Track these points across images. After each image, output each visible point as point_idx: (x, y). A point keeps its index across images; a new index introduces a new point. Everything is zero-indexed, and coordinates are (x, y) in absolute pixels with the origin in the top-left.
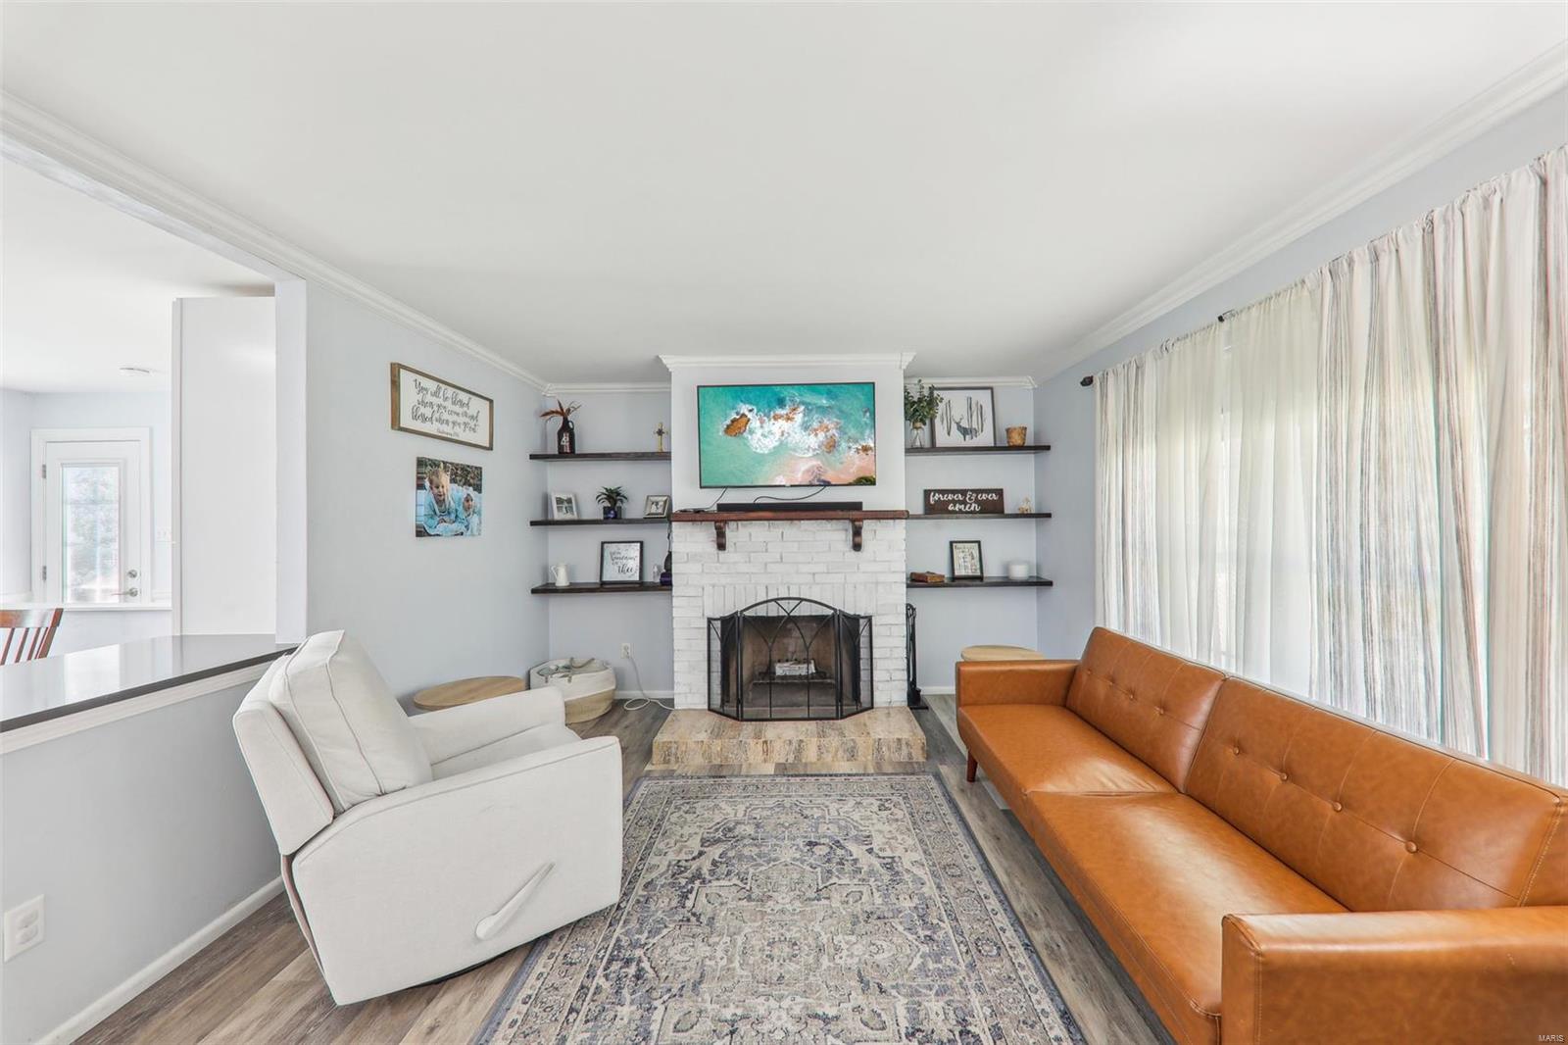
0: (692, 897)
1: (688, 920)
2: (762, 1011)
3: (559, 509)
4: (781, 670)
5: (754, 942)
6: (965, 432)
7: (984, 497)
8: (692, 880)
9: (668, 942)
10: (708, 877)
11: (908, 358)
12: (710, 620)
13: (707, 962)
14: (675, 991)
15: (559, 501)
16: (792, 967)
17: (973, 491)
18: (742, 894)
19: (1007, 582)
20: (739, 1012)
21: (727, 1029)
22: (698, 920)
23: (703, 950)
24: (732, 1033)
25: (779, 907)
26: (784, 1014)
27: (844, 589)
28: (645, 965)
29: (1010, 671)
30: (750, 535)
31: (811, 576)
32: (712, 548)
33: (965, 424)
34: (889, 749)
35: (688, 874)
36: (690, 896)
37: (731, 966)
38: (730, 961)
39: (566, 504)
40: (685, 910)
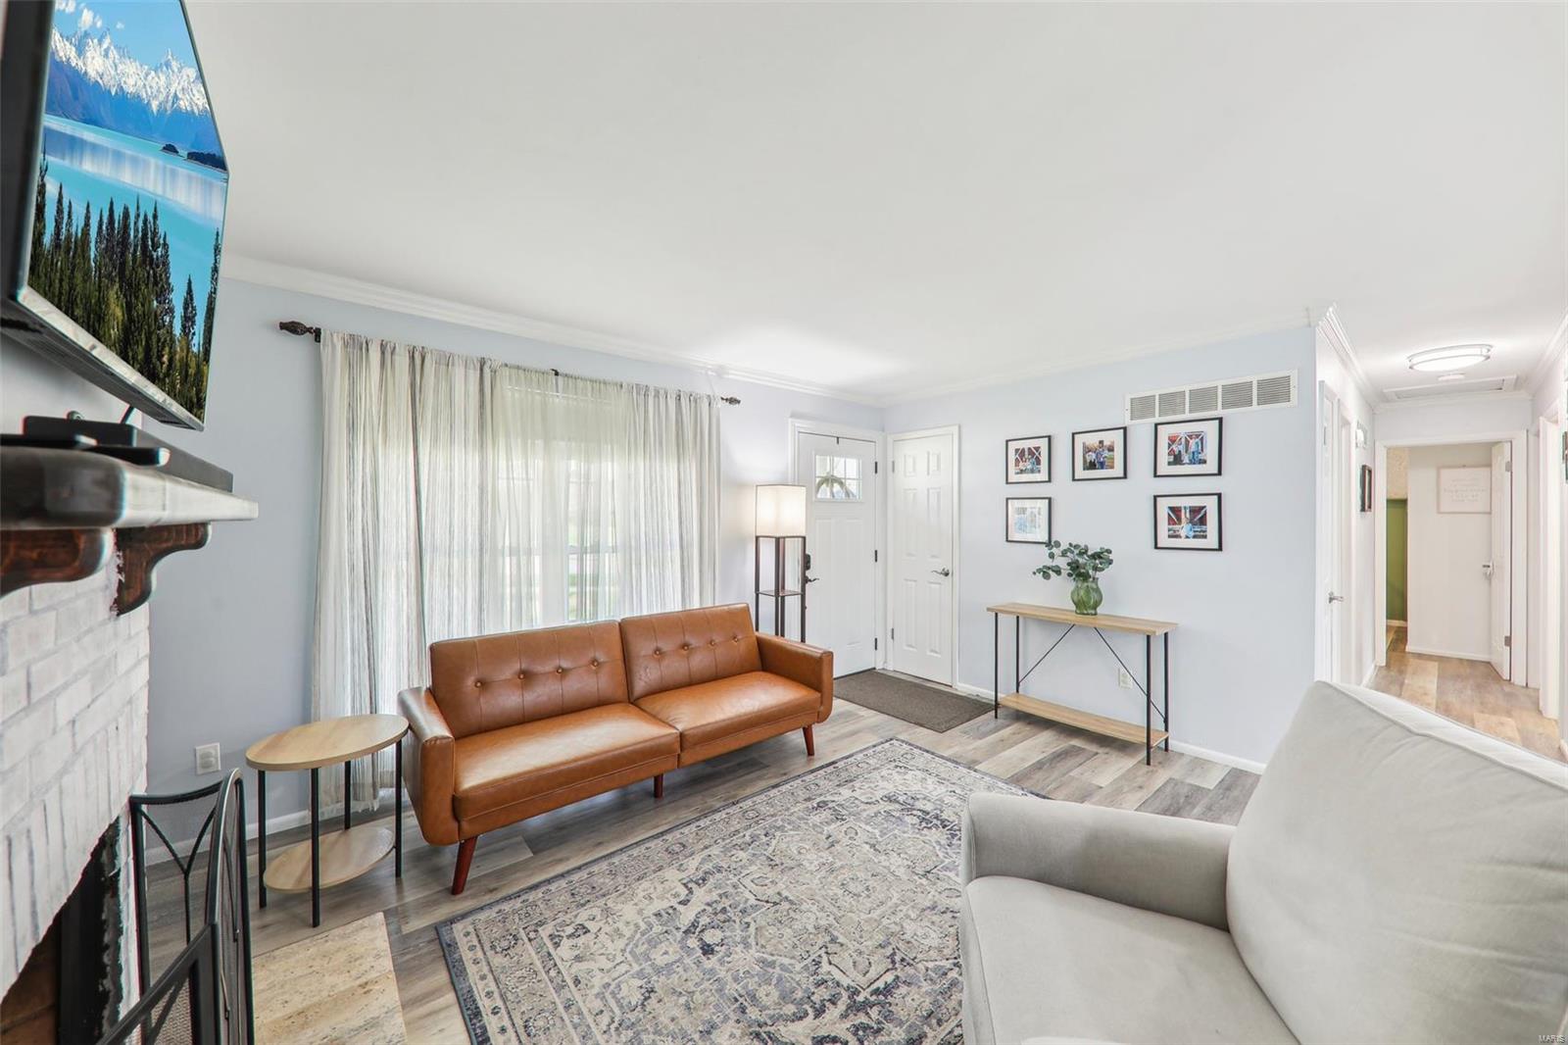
0: (880, 984)
1: (903, 960)
5: (869, 905)
8: (864, 1007)
9: (933, 954)
10: (845, 995)
13: (913, 916)
14: (950, 915)
16: (861, 875)
18: (832, 948)
20: (916, 878)
21: (930, 876)
22: (894, 954)
23: (910, 928)
25: (819, 914)
35: (862, 1018)
36: (882, 986)
37: (899, 902)
38: (897, 906)
40: (899, 973)
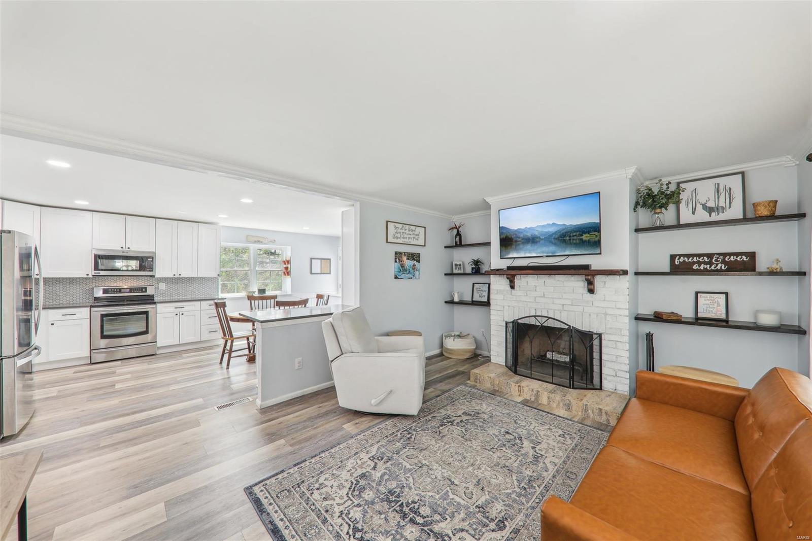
0: (444, 427)
1: (436, 432)
2: (434, 468)
3: (456, 268)
4: (549, 355)
5: (451, 449)
6: (710, 210)
7: (732, 258)
8: (448, 422)
9: (425, 435)
10: (455, 424)
11: (631, 171)
12: (507, 323)
13: (431, 446)
14: (415, 448)
15: (456, 265)
16: (457, 463)
17: (720, 254)
18: (463, 435)
19: (756, 327)
20: (428, 464)
22: (439, 434)
23: (433, 442)
24: (420, 467)
25: (471, 445)
26: (440, 473)
27: (582, 315)
28: (413, 437)
29: (681, 385)
30: (527, 282)
31: (561, 306)
32: (508, 288)
33: (711, 204)
34: (593, 412)
35: (449, 420)
37: (437, 451)
38: (438, 450)
39: (458, 267)
40: (438, 429)
